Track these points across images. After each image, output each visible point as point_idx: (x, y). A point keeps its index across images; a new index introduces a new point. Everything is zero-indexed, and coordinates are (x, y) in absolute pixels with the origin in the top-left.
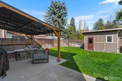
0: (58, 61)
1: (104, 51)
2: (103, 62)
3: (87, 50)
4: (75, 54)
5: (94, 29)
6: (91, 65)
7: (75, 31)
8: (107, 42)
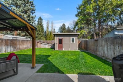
0: (33, 68)
1: (70, 49)
2: (74, 59)
3: (57, 50)
4: (49, 56)
5: (59, 31)
6: (67, 63)
7: (43, 31)
8: (71, 43)
